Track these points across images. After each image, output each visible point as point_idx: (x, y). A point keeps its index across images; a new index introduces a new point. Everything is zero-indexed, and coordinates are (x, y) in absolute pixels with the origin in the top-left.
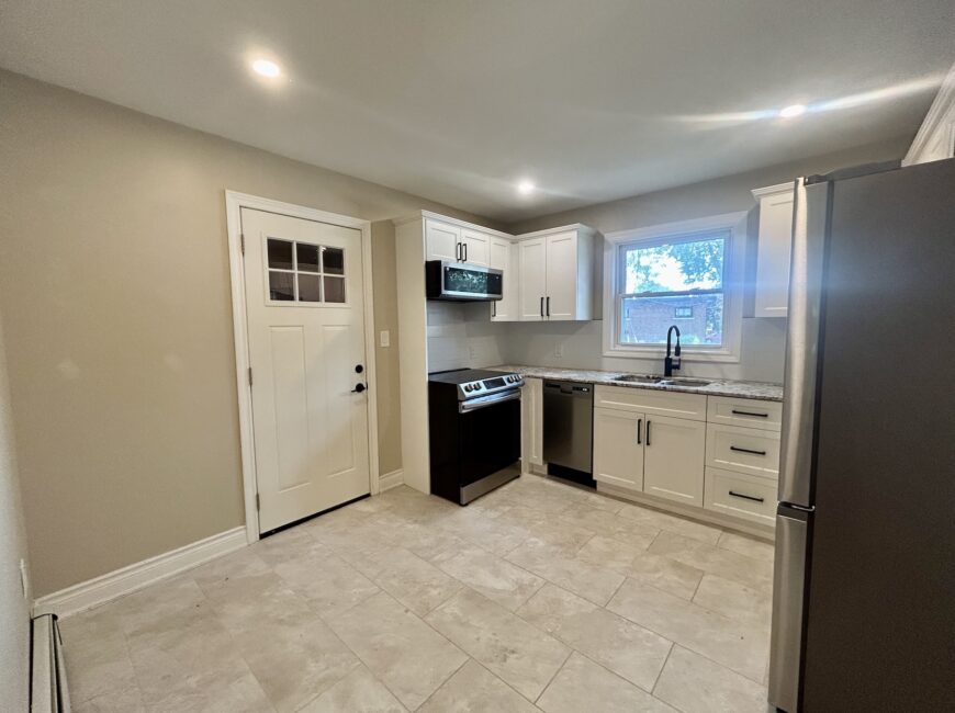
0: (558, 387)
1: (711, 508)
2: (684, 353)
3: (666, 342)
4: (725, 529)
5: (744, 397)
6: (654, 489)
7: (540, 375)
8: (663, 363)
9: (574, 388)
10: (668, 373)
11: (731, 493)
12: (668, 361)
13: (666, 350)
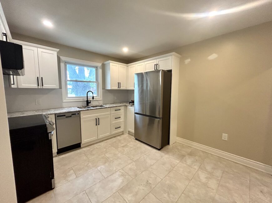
0: (65, 115)
1: (113, 134)
2: (95, 98)
3: (86, 96)
4: (114, 137)
5: (117, 107)
6: (101, 136)
7: (54, 112)
8: (86, 102)
9: (72, 114)
10: (88, 105)
11: (116, 128)
12: (87, 101)
13: (86, 98)
